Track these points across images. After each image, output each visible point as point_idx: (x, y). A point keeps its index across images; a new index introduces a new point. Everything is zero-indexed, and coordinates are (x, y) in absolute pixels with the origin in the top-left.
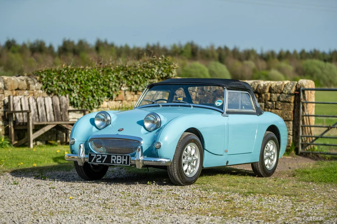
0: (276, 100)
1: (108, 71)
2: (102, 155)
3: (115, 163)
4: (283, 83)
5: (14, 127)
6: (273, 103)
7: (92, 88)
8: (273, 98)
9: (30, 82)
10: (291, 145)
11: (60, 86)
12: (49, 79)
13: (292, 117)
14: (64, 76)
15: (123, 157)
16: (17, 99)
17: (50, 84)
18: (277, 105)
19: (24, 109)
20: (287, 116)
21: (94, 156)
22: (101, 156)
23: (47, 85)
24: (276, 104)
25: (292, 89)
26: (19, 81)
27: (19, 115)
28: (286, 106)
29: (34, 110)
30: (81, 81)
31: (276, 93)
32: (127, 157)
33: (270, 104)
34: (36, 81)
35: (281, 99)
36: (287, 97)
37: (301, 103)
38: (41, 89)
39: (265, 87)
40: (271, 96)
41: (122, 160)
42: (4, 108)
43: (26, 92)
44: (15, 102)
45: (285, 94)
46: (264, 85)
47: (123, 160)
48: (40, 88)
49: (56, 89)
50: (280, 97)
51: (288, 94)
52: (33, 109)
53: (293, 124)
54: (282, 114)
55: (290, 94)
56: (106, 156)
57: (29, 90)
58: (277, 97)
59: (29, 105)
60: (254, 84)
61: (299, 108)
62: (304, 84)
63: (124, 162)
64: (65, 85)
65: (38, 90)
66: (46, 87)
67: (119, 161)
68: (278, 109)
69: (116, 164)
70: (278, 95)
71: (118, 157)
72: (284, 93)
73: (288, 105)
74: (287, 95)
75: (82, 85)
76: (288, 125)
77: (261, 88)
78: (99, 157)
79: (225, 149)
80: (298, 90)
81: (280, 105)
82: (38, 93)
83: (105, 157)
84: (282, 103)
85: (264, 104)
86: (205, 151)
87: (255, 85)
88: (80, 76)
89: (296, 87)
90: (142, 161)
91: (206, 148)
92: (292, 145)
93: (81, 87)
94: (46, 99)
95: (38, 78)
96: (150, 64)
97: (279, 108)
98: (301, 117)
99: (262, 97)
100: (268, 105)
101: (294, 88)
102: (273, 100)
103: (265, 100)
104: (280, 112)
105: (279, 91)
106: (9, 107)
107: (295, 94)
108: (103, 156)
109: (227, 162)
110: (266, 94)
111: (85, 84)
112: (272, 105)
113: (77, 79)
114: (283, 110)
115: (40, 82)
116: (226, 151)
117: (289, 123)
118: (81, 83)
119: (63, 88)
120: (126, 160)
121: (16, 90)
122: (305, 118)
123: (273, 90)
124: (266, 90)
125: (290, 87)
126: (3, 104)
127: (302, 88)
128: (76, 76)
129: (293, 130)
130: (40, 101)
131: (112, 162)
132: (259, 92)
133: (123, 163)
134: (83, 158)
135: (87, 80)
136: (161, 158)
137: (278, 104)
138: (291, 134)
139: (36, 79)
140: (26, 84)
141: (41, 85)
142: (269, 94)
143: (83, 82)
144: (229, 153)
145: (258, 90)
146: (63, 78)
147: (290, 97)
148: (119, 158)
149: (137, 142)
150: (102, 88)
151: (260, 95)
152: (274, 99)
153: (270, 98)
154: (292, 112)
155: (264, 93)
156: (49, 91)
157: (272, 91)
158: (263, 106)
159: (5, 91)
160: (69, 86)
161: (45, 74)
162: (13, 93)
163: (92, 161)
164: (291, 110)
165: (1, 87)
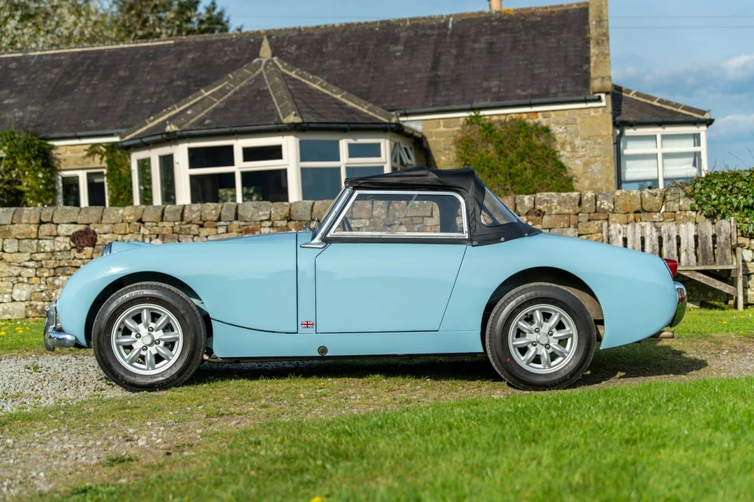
11: (726, 203)
12: (707, 190)
43: (657, 216)
52: (650, 243)
64: (740, 200)
65: (684, 210)
66: (700, 206)
82: (686, 216)
95: (690, 189)
115: (690, 196)
121: (636, 212)
139: (685, 191)
141: (691, 202)
146: (738, 188)
156: (705, 213)
159: (612, 215)
160: (748, 202)
162: (628, 217)
165: (606, 208)
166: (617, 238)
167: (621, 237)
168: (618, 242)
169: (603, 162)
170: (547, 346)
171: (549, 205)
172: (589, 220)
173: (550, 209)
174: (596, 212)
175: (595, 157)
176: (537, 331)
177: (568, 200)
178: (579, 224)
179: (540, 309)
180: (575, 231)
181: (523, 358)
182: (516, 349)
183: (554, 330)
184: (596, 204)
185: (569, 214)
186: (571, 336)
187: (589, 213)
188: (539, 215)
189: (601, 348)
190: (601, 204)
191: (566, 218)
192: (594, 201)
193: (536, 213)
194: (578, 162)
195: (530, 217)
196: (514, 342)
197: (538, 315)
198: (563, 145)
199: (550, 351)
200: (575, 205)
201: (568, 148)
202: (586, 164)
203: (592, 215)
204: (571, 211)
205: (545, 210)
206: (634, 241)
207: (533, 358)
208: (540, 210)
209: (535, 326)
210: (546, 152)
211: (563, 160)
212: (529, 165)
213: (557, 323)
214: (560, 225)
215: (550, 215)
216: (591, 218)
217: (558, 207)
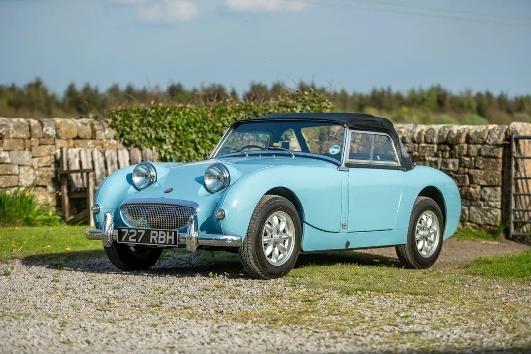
0: (476, 155)
1: (222, 111)
2: (137, 229)
3: (156, 242)
4: (487, 127)
5: (69, 194)
6: (471, 160)
7: (194, 136)
8: (471, 151)
9: (96, 127)
10: (498, 224)
11: (143, 134)
12: (127, 122)
13: (500, 180)
14: (150, 119)
15: (168, 232)
16: (73, 152)
17: (128, 130)
18: (477, 163)
19: (84, 167)
20: (492, 179)
21: (126, 232)
22: (135, 231)
23: (123, 131)
24: (475, 160)
25: (499, 137)
26: (80, 125)
27: (77, 177)
28: (490, 164)
29: (101, 169)
30: (177, 126)
31: (476, 143)
32: (173, 233)
33: (466, 161)
34: (106, 125)
35: (484, 153)
36: (492, 149)
37: (513, 159)
38: (115, 138)
39: (459, 134)
40: (468, 148)
41: (166, 238)
42: (55, 166)
43: (90, 143)
44: (71, 156)
45: (490, 145)
46: (458, 131)
47: (168, 238)
48: (112, 137)
49: (136, 138)
50: (482, 150)
51: (493, 144)
52: (99, 167)
53: (502, 191)
54: (485, 176)
55: (498, 145)
56: (143, 232)
57: (95, 139)
58: (477, 150)
59: (93, 162)
60: (444, 130)
61: (510, 168)
62: (518, 130)
63: (170, 240)
64: (151, 132)
65: (109, 139)
66: (122, 135)
67: (162, 240)
68: (478, 168)
69: (158, 243)
70: (479, 146)
71: (160, 232)
72: (488, 144)
73: (493, 162)
74: (492, 147)
75: (178, 133)
76: (494, 193)
77: (453, 137)
78: (133, 233)
79: (343, 223)
80: (508, 138)
81: (481, 162)
82: (110, 144)
83: (141, 233)
84: (484, 159)
85: (458, 160)
86: (305, 225)
87: (445, 132)
88: (176, 119)
89: (506, 134)
90: (195, 239)
91: (307, 220)
92: (500, 224)
93: (177, 135)
94: (120, 152)
95: (110, 121)
96: (291, 102)
97: (481, 167)
98: (513, 181)
99: (454, 150)
100: (464, 163)
101: (503, 136)
102: (472, 154)
103: (459, 155)
104: (481, 172)
105: (481, 140)
106: (61, 164)
107: (504, 145)
108: (139, 231)
109: (348, 244)
110: (460, 145)
111: (184, 131)
112: (470, 162)
113: (170, 123)
114: (486, 169)
115: (112, 127)
116: (345, 226)
117: (495, 190)
118: (178, 130)
119: (149, 135)
120: (172, 238)
121: (74, 139)
122: (519, 181)
123: (472, 139)
124: (460, 139)
125: (497, 134)
126: (53, 161)
127: (514, 136)
128: (169, 118)
129: (502, 201)
130: (111, 155)
131: (151, 242)
132: (450, 142)
133: (167, 243)
134: (110, 235)
135: (188, 125)
136: (226, 234)
137: (479, 160)
138: (499, 207)
139: (107, 122)
140: (90, 130)
141: (114, 132)
142: (465, 146)
143: (181, 128)
144: (349, 229)
145: (449, 139)
146: (148, 122)
147: (496, 150)
148: (162, 235)
149: (191, 209)
150: (211, 136)
151: (452, 146)
152: (473, 152)
153: (467, 152)
154: (499, 172)
155: (458, 143)
156: (126, 141)
157: (471, 141)
158: (457, 164)
159: (57, 141)
160: (158, 133)
161: (121, 115)
162: (69, 143)
163: (123, 240)
164: (498, 170)
165: (51, 134)
166: (74, 161)
167: (77, 160)
171: (7, 129)
172: (40, 144)
173: (8, 132)
174: (44, 137)
177: (21, 126)
178: (33, 148)
180: (30, 154)
184: (42, 130)
185: (23, 139)
187: (39, 138)
188: (1, 138)
190: (47, 130)
191: (21, 142)
192: (40, 128)
200: (27, 130)
203: (41, 140)
204: (25, 135)
205: (5, 134)
208: (1, 134)
214: (17, 148)
215: (8, 138)
216: (41, 143)
217: (15, 131)
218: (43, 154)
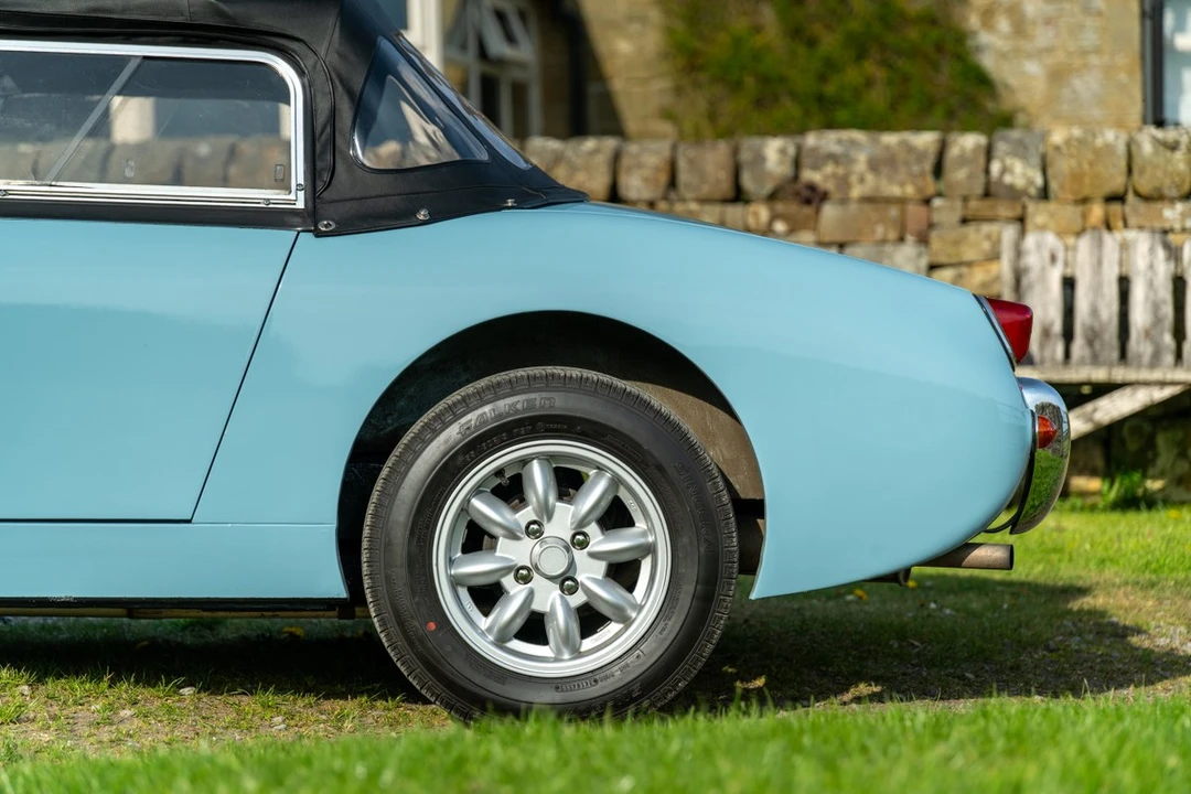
16: (1042, 245)
43: (1175, 212)
44: (1033, 260)
52: (1147, 298)
121: (1109, 199)
140: (1183, 166)
159: (1035, 207)
165: (1019, 182)
166: (1043, 278)
167: (1055, 277)
168: (1047, 290)
169: (1108, 71)
170: (567, 581)
171: (840, 170)
172: (965, 221)
173: (844, 182)
174: (987, 194)
175: (1084, 53)
176: (534, 531)
177: (902, 156)
178: (934, 235)
179: (548, 458)
180: (919, 255)
181: (484, 623)
182: (464, 593)
183: (593, 529)
184: (987, 171)
185: (902, 201)
186: (650, 550)
187: (965, 199)
188: (808, 202)
189: (753, 596)
190: (1004, 170)
191: (894, 212)
192: (982, 160)
193: (797, 194)
194: (1033, 68)
195: (780, 207)
196: (449, 567)
197: (539, 479)
198: (988, 15)
199: (578, 599)
200: (922, 174)
201: (1004, 24)
202: (1058, 76)
203: (973, 204)
204: (910, 190)
205: (830, 186)
206: (1097, 288)
207: (519, 623)
208: (812, 187)
209: (526, 515)
210: (935, 34)
211: (988, 62)
212: (880, 74)
213: (604, 504)
214: (873, 232)
215: (844, 201)
216: (970, 213)
217: (870, 178)
218: (969, 254)
